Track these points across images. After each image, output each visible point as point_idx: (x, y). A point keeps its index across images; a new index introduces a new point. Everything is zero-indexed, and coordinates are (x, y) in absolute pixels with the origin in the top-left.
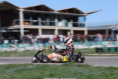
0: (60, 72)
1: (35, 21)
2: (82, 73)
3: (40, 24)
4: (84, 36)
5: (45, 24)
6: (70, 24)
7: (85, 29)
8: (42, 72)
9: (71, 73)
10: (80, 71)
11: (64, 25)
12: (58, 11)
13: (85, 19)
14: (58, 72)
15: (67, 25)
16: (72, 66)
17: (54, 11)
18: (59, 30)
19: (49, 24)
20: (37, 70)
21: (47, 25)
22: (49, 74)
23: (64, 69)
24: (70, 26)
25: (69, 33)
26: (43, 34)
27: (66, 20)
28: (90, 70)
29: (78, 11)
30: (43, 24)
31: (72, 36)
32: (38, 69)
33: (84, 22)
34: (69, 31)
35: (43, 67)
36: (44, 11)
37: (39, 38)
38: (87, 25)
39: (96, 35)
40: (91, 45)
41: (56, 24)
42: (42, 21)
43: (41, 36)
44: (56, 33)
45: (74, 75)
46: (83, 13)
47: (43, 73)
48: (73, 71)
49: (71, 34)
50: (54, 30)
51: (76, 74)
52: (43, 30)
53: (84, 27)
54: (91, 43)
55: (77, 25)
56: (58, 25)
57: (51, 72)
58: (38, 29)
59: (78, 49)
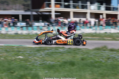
0: (92, 56)
1: (66, 4)
2: (115, 58)
3: (71, 6)
4: (117, 20)
5: (77, 7)
6: (103, 8)
7: (118, 13)
8: (74, 55)
9: (103, 58)
10: (113, 55)
11: (96, 8)
13: (118, 3)
14: (90, 56)
15: (99, 8)
16: (104, 50)
18: (91, 13)
19: (80, 7)
20: (69, 54)
21: (79, 8)
22: (81, 58)
23: (96, 53)
24: (103, 10)
25: (101, 16)
26: (74, 17)
27: (99, 3)
30: (75, 7)
31: (105, 19)
32: (69, 52)
33: (118, 6)
34: (102, 14)
35: (74, 50)
41: (88, 7)
42: (73, 4)
43: (72, 19)
44: (88, 16)
45: (106, 59)
47: (74, 57)
48: (106, 56)
49: (103, 18)
50: (86, 13)
51: (109, 58)
52: (74, 13)
53: (117, 11)
55: (110, 9)
56: (90, 8)
57: (83, 55)
58: (70, 12)
59: (110, 33)
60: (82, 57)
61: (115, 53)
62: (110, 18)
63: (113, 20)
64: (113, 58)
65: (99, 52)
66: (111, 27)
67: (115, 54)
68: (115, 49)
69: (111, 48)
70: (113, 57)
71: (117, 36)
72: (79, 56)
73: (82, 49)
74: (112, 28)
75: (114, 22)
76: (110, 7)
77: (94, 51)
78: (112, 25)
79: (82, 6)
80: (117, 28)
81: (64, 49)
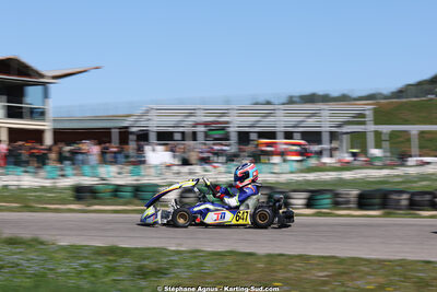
2: (18, 265)
4: (42, 147)
7: (46, 126)
10: (14, 258)
13: (46, 95)
29: (24, 70)
31: (5, 146)
33: (44, 103)
38: (50, 114)
39: (80, 145)
40: (63, 176)
46: (42, 76)
53: (44, 120)
54: (62, 170)
55: (22, 112)
59: (20, 189)
61: (22, 250)
62: (20, 143)
63: (31, 149)
64: (12, 267)
66: (23, 169)
67: (20, 252)
68: (21, 238)
69: (10, 236)
70: (12, 263)
71: (39, 197)
74: (26, 172)
75: (32, 155)
76: (21, 108)
78: (27, 163)
80: (42, 173)
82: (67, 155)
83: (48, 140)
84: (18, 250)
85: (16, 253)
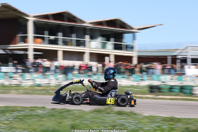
0: (88, 122)
1: (52, 37)
2: (123, 125)
3: (60, 42)
4: (132, 65)
5: (69, 43)
6: (110, 45)
7: (134, 54)
8: (59, 120)
9: (106, 125)
10: (121, 122)
11: (99, 45)
12: (91, 23)
13: (134, 38)
15: (104, 46)
16: (108, 113)
17: (84, 22)
18: (91, 54)
19: (74, 43)
20: (51, 118)
21: (72, 45)
22: (71, 125)
23: (95, 118)
24: (110, 49)
25: (107, 59)
26: (64, 59)
27: (104, 38)
28: (137, 122)
29: (123, 25)
30: (65, 43)
32: (53, 115)
33: (133, 43)
34: (108, 55)
35: (60, 113)
36: (69, 21)
37: (57, 65)
38: (136, 48)
39: (152, 65)
40: (142, 80)
41: (87, 43)
42: (63, 39)
43: (61, 62)
44: (87, 57)
46: (132, 28)
47: (60, 123)
48: (109, 122)
49: (110, 62)
50: (83, 53)
52: (65, 52)
53: (133, 51)
54: (142, 77)
55: (122, 47)
56: (90, 46)
57: (74, 121)
58: (57, 50)
60: (73, 123)
62: (121, 63)
63: (126, 65)
64: (121, 126)
65: (100, 115)
66: (122, 76)
67: (124, 119)
70: (120, 124)
72: (68, 123)
73: (73, 110)
75: (126, 69)
76: (121, 44)
77: (92, 114)
78: (124, 73)
79: (77, 42)
80: (132, 78)
81: (44, 109)
82: (145, 69)
83: (135, 61)
84: (123, 117)
85: (122, 119)
